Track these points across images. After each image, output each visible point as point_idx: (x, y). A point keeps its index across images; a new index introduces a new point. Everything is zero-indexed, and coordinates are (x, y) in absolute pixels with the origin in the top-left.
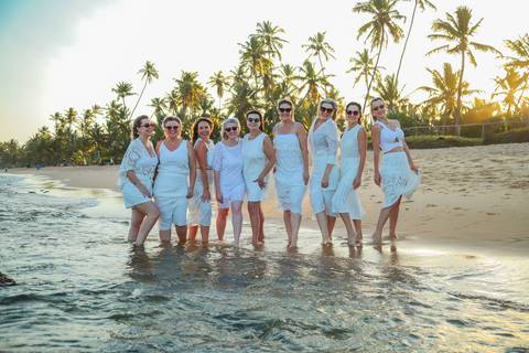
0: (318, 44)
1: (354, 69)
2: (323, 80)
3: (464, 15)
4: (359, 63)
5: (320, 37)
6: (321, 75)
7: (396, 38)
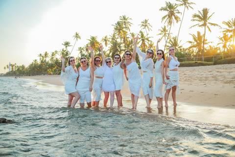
0: (145, 24)
1: (160, 34)
3: (205, 11)
4: (162, 32)
5: (146, 21)
6: (147, 37)
7: (177, 21)
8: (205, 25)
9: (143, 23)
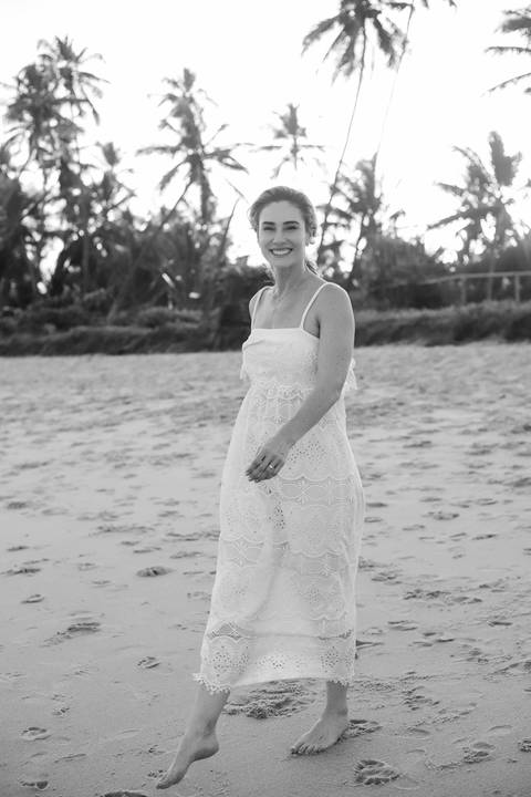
1: (270, 148)
4: (280, 135)
5: (189, 79)
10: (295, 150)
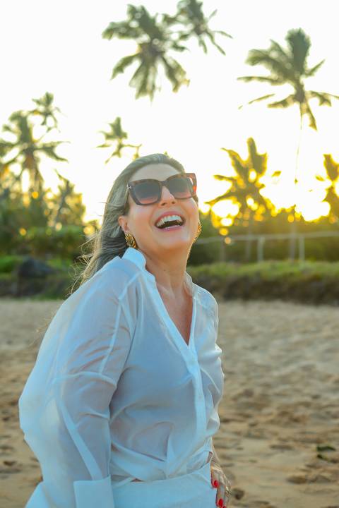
0: (45, 107)
1: (103, 146)
2: (49, 150)
3: (299, 42)
4: (108, 137)
5: (49, 99)
7: (177, 85)
8: (300, 96)
9: (38, 102)
10: (120, 146)
